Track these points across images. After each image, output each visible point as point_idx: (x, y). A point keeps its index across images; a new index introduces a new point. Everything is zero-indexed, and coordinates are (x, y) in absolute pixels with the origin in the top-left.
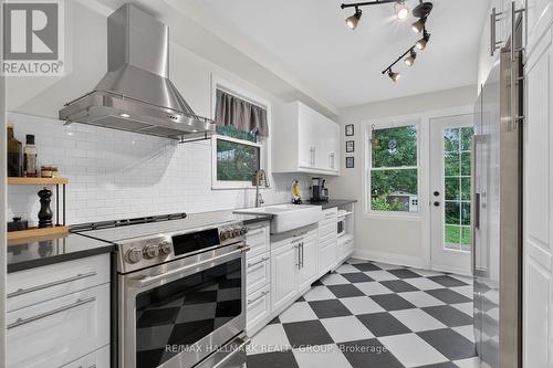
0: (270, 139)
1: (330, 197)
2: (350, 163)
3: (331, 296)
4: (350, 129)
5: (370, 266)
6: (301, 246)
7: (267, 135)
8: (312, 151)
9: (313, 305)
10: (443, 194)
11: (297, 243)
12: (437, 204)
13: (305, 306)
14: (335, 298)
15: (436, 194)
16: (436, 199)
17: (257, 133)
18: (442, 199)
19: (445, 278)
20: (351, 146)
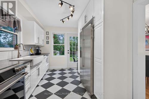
0: (21, 32)
1: (42, 53)
2: (48, 43)
3: (47, 82)
4: (48, 33)
5: (54, 70)
6: (39, 69)
7: (21, 31)
8: (38, 38)
9: (42, 86)
10: (69, 51)
11: (37, 68)
12: (68, 53)
13: (40, 87)
14: (48, 82)
15: (68, 51)
16: (68, 52)
17: (16, 29)
18: (69, 52)
19: (70, 69)
20: (48, 38)
